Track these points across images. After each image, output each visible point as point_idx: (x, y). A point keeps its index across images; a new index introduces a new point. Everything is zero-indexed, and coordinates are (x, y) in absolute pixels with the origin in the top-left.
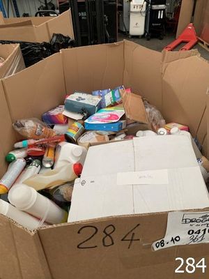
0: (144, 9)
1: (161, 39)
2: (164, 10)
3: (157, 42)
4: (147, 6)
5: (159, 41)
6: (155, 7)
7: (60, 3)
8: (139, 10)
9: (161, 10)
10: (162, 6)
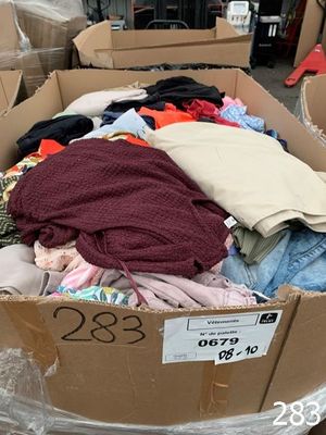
0: (247, 22)
1: (271, 67)
2: (278, 24)
3: (265, 72)
4: (252, 16)
5: (269, 70)
6: (265, 19)
7: (135, 9)
8: (239, 23)
9: (273, 24)
10: (275, 18)
